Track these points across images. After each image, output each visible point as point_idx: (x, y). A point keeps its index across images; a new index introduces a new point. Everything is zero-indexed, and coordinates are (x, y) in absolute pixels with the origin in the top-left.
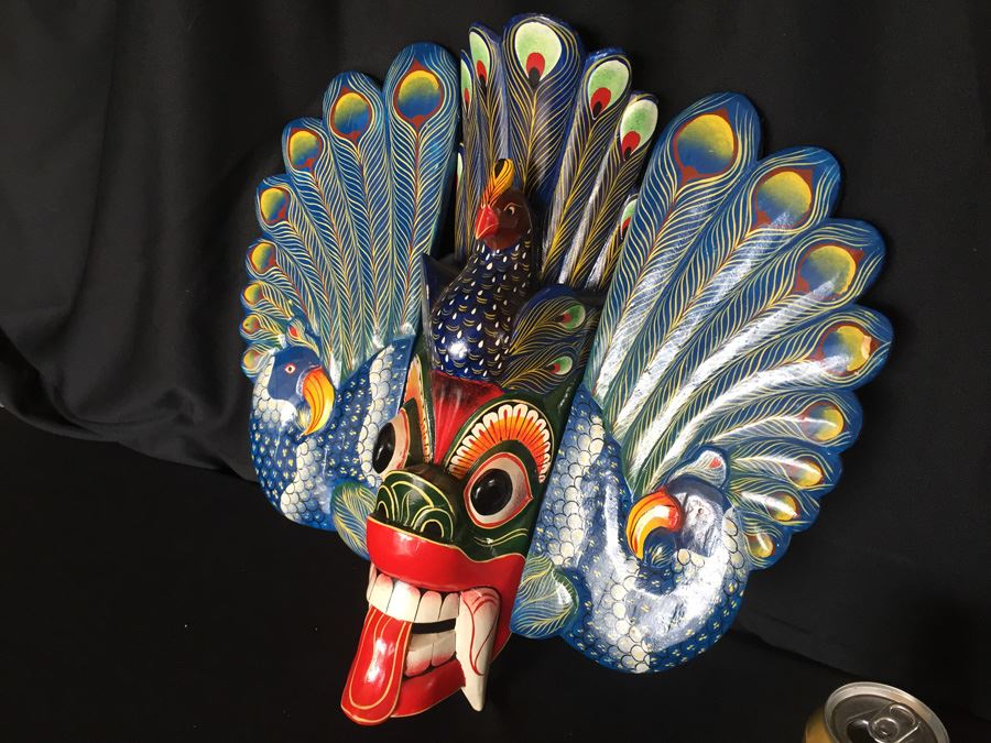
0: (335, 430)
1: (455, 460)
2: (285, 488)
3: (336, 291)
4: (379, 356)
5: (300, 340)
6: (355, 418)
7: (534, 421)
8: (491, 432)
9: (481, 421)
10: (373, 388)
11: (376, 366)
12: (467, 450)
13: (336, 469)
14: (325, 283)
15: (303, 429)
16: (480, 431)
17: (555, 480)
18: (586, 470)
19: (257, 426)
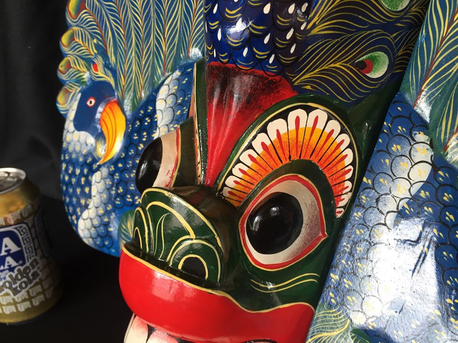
0: (124, 158)
1: (230, 182)
2: (82, 212)
3: (132, 24)
4: (166, 82)
5: (101, 75)
6: (142, 146)
7: (334, 136)
8: (277, 145)
9: (264, 130)
10: (159, 115)
11: (163, 92)
12: (246, 169)
13: (123, 196)
14: (122, 17)
15: (100, 159)
16: (263, 144)
17: (357, 215)
18: (403, 203)
19: (64, 157)
